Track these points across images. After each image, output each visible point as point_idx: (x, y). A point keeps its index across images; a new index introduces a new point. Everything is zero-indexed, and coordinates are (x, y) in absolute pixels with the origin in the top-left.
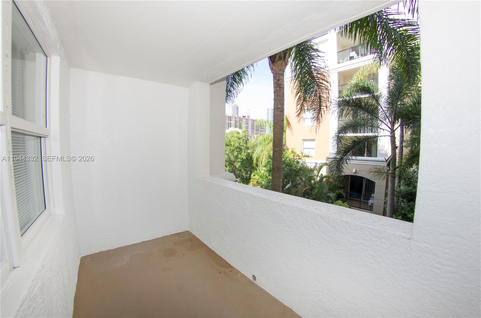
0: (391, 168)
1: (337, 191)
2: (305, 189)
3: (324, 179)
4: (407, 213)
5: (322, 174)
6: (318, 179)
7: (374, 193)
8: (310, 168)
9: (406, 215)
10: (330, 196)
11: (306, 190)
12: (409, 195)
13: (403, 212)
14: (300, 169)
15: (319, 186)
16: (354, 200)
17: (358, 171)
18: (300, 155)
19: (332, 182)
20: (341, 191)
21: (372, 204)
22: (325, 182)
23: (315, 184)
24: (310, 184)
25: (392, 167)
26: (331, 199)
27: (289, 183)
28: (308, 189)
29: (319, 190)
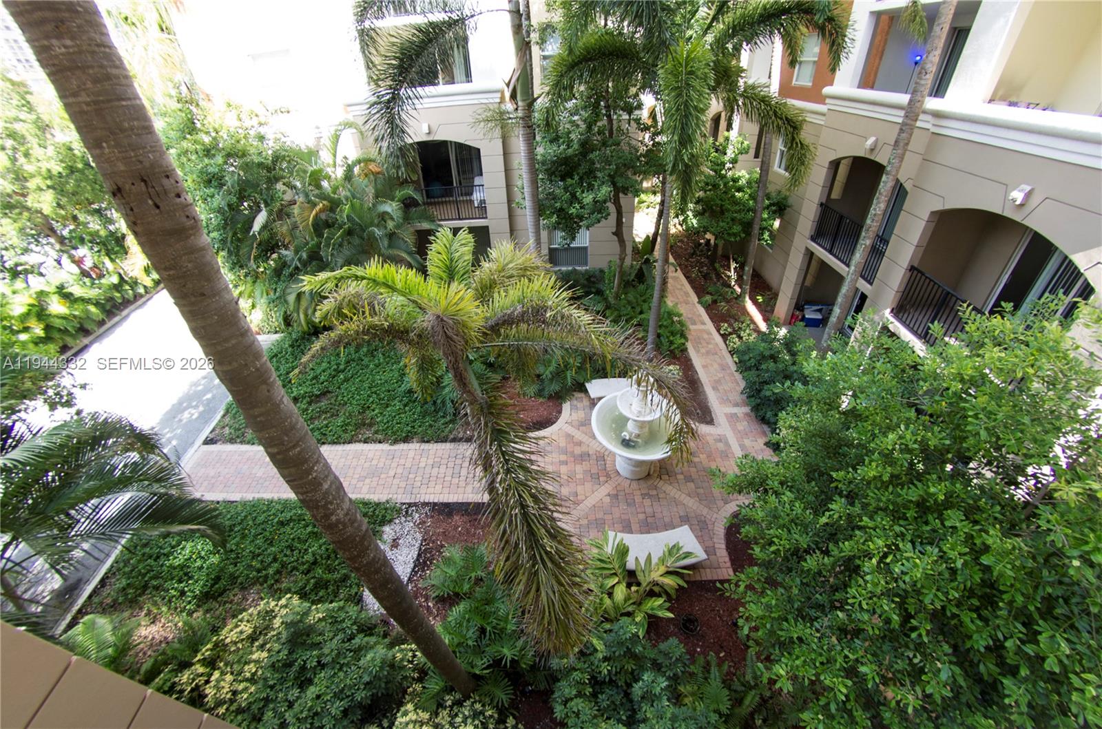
0: (520, 103)
1: (399, 194)
2: (314, 212)
3: (356, 170)
4: (565, 206)
5: (345, 158)
6: (340, 173)
7: (481, 175)
8: (303, 147)
9: (564, 210)
10: (386, 213)
11: (317, 215)
12: (561, 165)
13: (558, 205)
14: (277, 158)
15: (349, 194)
16: (442, 202)
17: (434, 128)
18: (261, 112)
19: (378, 173)
20: (409, 191)
21: (483, 202)
22: (359, 175)
23: (335, 190)
24: (323, 197)
25: (523, 100)
26: (392, 219)
27: (260, 211)
28: (321, 211)
29: (352, 205)
